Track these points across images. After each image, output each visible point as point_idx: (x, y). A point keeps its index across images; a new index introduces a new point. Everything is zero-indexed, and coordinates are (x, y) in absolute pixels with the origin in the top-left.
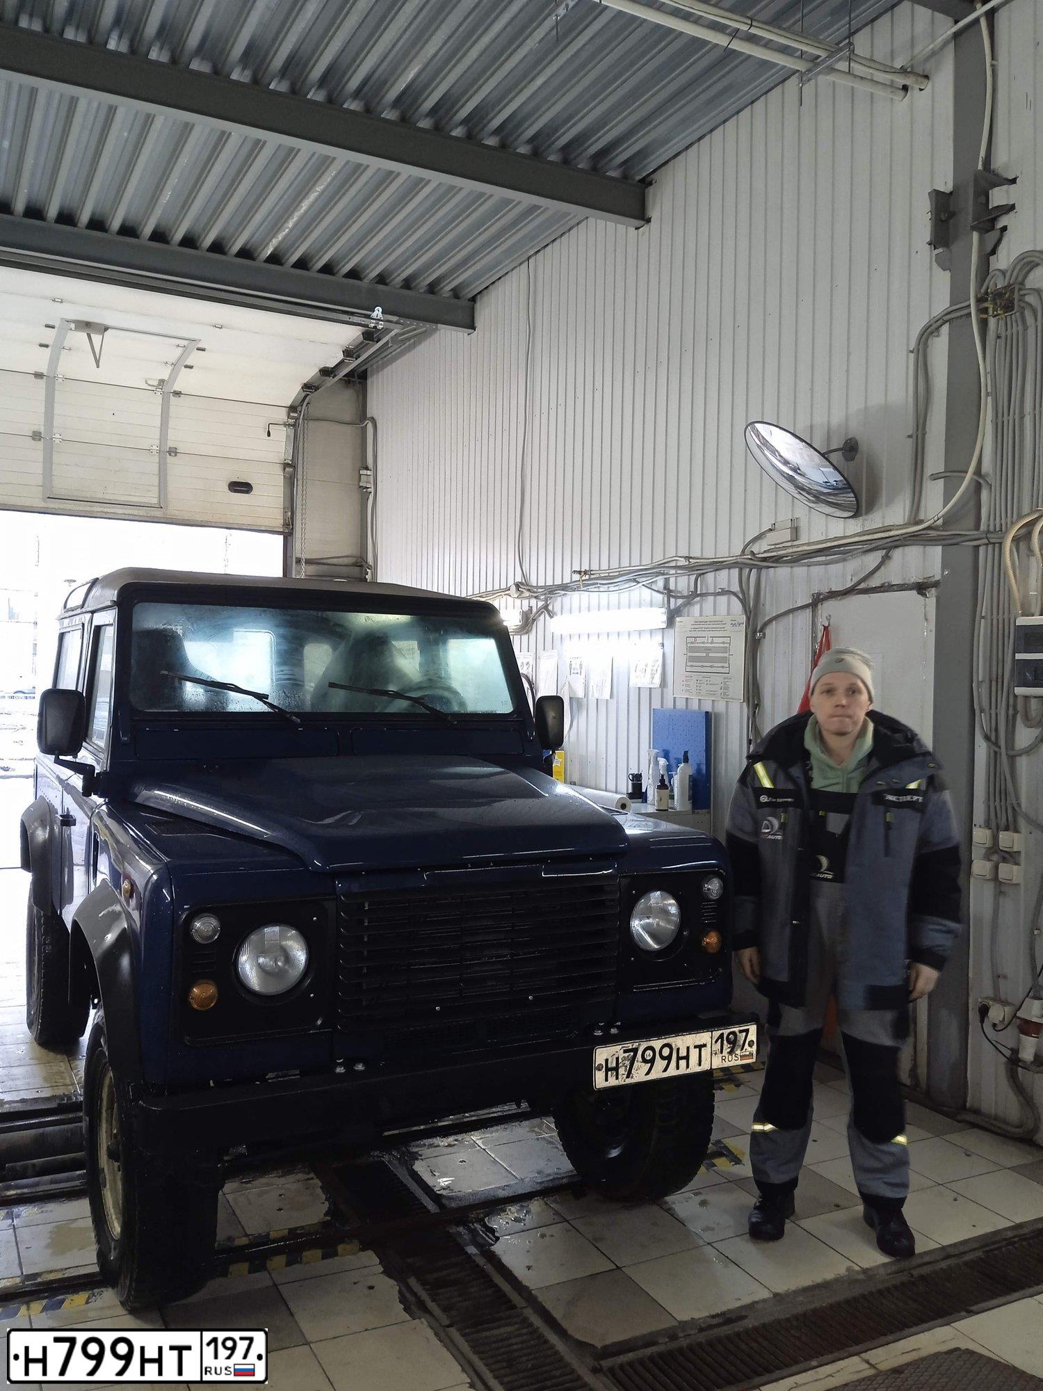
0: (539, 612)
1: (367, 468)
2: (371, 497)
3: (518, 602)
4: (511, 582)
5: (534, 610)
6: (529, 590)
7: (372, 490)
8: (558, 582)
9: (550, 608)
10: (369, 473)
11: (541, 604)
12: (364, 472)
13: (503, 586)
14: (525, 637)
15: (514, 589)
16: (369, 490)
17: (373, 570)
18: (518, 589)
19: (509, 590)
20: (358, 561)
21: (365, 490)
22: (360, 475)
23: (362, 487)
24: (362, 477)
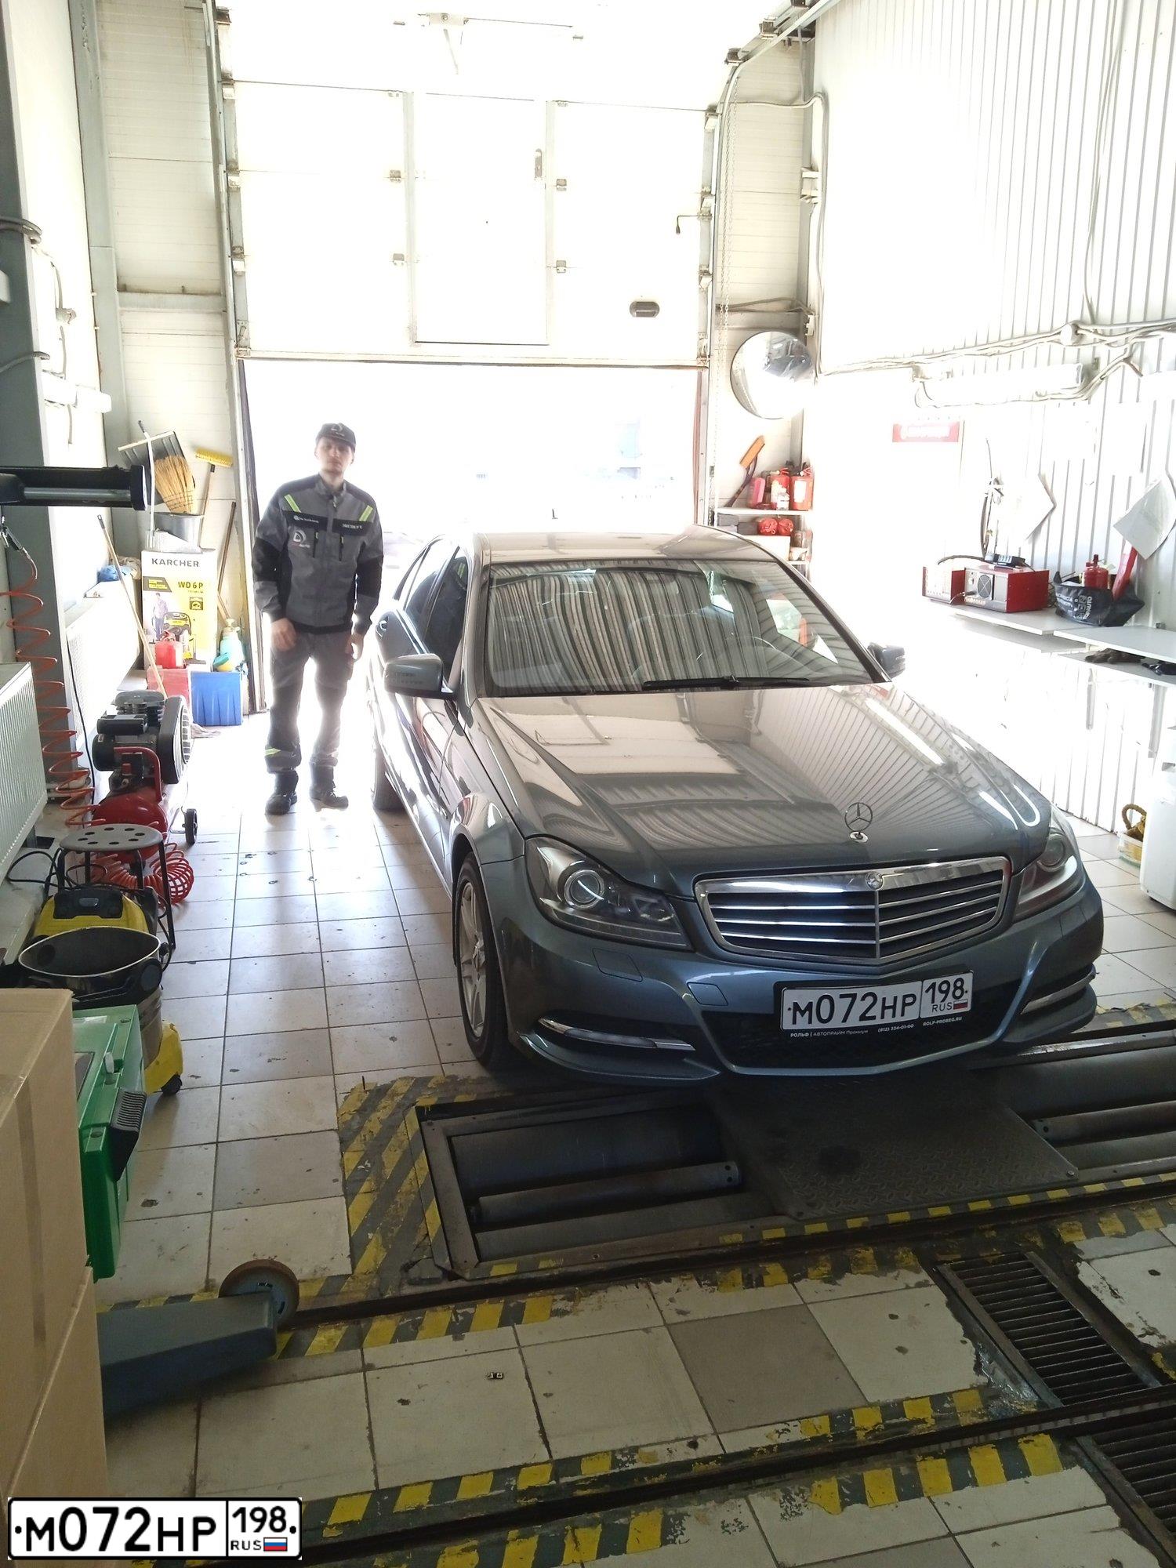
0: (1114, 367)
1: (811, 169)
2: (817, 209)
4: (1060, 321)
5: (1103, 366)
6: (1095, 332)
7: (819, 200)
8: (1154, 314)
9: (1135, 359)
10: (815, 175)
11: (1117, 352)
12: (807, 174)
13: (1045, 326)
15: (1068, 331)
16: (814, 200)
17: (817, 316)
18: (1076, 332)
19: (1059, 333)
20: (795, 304)
21: (808, 201)
22: (802, 179)
23: (804, 196)
24: (805, 181)
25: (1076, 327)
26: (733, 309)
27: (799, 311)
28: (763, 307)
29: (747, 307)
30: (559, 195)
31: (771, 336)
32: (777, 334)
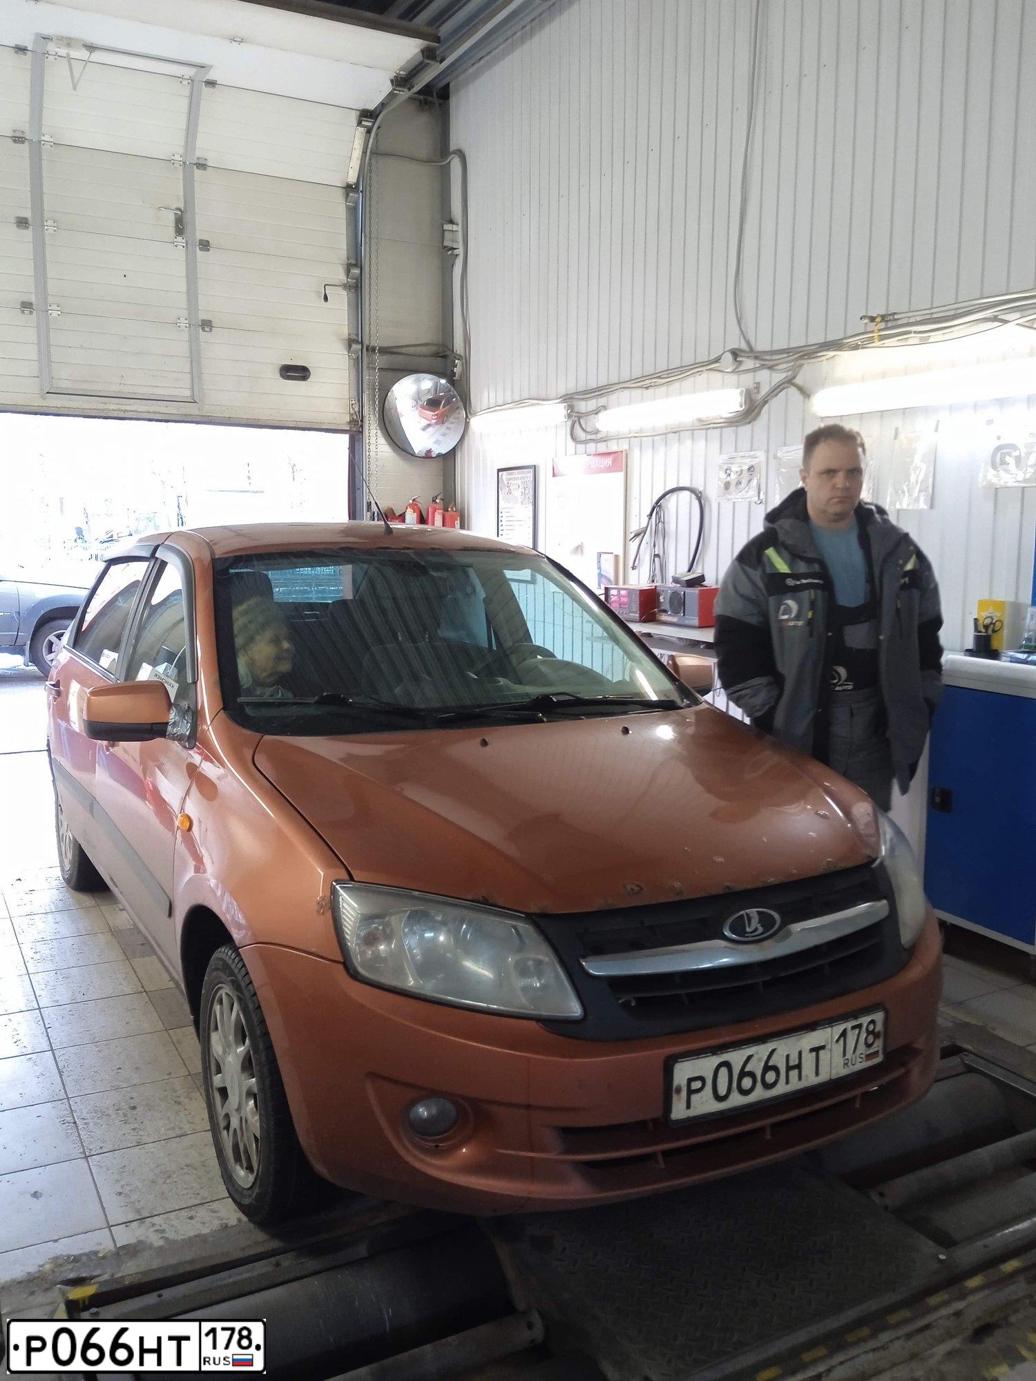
0: (776, 390)
1: (451, 222)
2: (459, 261)
3: (733, 379)
4: (718, 350)
5: (765, 390)
6: (756, 358)
8: (817, 337)
9: (799, 380)
10: (455, 228)
11: (779, 377)
12: (447, 227)
13: (703, 356)
15: (728, 357)
16: (456, 252)
17: (464, 360)
18: (735, 359)
19: (717, 360)
20: (441, 349)
21: (450, 252)
22: (444, 231)
23: (446, 247)
24: (446, 234)
25: (735, 354)
26: (384, 351)
27: (444, 357)
28: (411, 350)
29: (395, 350)
30: (202, 253)
31: (421, 379)
32: (426, 377)
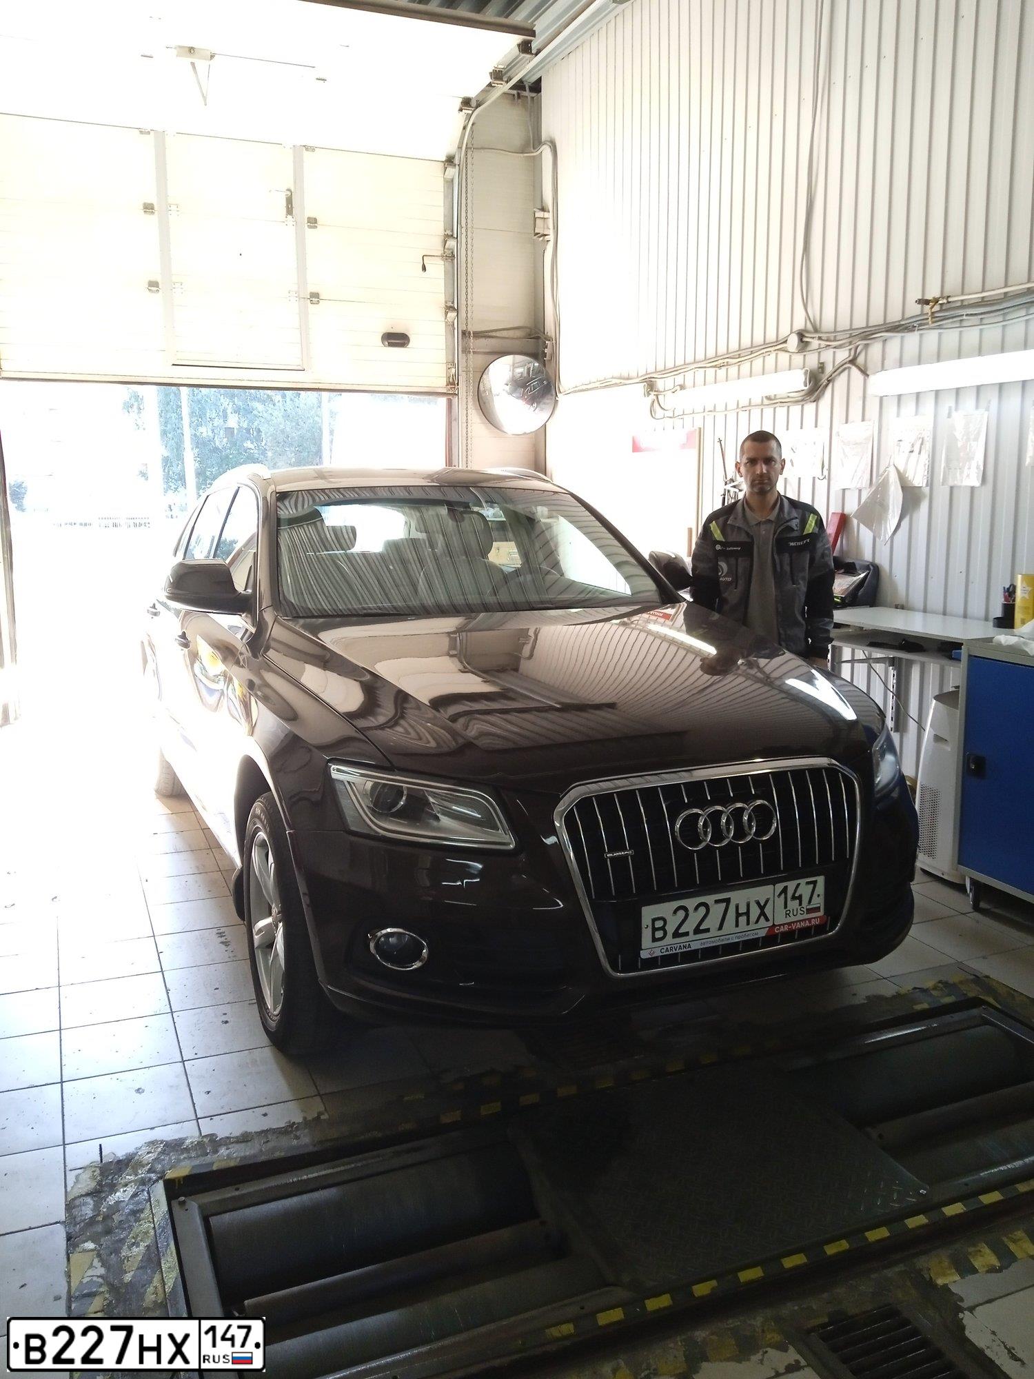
0: (839, 369)
1: (543, 209)
2: (550, 246)
3: (798, 359)
4: (785, 331)
5: (829, 369)
6: (820, 338)
7: (551, 237)
8: (877, 319)
9: (860, 360)
10: (546, 215)
11: (843, 355)
13: (771, 336)
14: (810, 408)
15: (793, 341)
16: (547, 238)
17: (554, 342)
18: (801, 340)
19: (785, 342)
20: (533, 332)
21: (541, 238)
22: (536, 218)
23: (537, 234)
24: (538, 221)
25: (801, 335)
26: (478, 335)
27: (538, 338)
28: (504, 334)
29: (492, 334)
30: (310, 233)
31: (514, 360)
32: (519, 358)
